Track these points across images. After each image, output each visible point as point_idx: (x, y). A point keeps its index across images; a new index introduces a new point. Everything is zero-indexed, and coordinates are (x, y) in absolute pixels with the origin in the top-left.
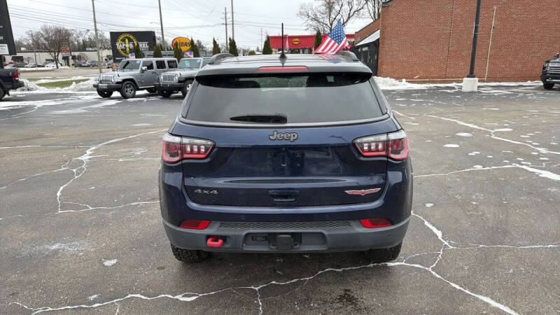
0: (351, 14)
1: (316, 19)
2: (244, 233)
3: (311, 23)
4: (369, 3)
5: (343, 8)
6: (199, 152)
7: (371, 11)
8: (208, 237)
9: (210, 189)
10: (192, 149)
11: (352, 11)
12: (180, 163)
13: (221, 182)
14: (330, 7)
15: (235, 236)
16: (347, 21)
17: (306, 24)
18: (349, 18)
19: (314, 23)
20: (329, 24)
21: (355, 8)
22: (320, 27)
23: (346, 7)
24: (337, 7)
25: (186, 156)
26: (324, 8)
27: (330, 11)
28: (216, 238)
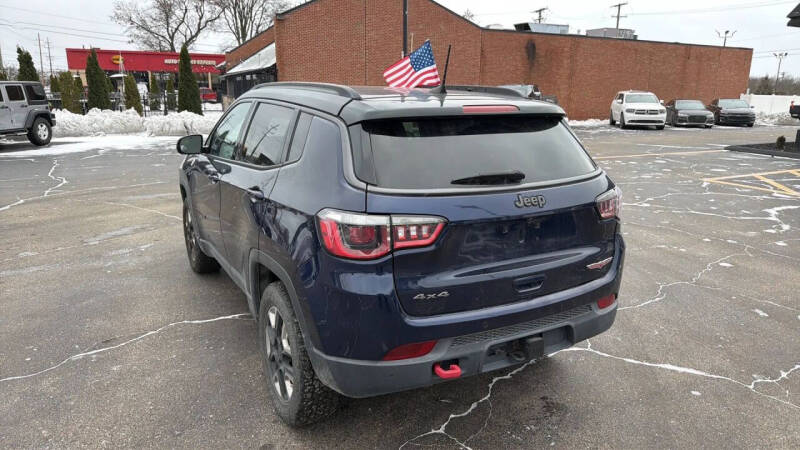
0: (202, 25)
1: (144, 27)
2: (487, 347)
3: (137, 32)
4: (226, 10)
5: (188, 14)
6: (420, 236)
7: (231, 23)
8: (435, 365)
9: (438, 290)
10: (407, 232)
11: (204, 20)
12: (390, 256)
13: (449, 278)
14: (166, 10)
15: (474, 354)
16: (197, 35)
17: (128, 33)
18: (199, 30)
19: (143, 33)
20: (168, 37)
21: (207, 15)
22: (154, 41)
23: (193, 14)
24: (179, 13)
25: (398, 244)
26: (157, 11)
27: (168, 17)
28: (446, 364)
